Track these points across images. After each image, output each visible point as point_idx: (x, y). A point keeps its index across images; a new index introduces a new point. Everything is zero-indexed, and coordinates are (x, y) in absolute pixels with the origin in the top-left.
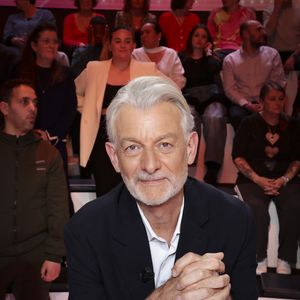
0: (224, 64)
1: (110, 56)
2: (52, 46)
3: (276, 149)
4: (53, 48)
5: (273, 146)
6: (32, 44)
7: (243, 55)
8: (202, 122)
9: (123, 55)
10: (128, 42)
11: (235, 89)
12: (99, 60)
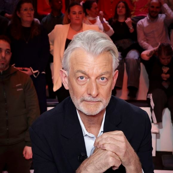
0: (138, 26)
1: (69, 22)
2: (30, 13)
3: (168, 76)
4: (30, 14)
5: (166, 74)
6: (17, 13)
7: (148, 21)
8: (125, 62)
9: (78, 22)
10: (81, 13)
11: (145, 41)
12: (63, 24)
